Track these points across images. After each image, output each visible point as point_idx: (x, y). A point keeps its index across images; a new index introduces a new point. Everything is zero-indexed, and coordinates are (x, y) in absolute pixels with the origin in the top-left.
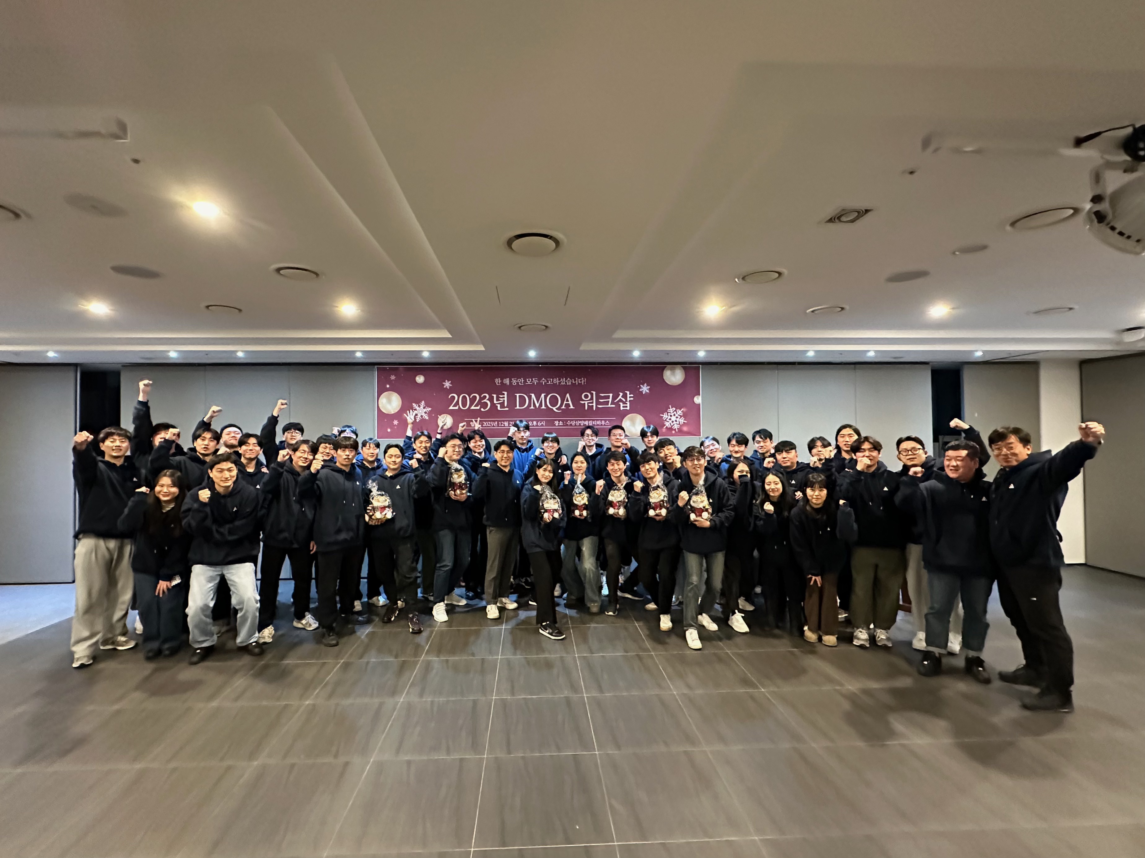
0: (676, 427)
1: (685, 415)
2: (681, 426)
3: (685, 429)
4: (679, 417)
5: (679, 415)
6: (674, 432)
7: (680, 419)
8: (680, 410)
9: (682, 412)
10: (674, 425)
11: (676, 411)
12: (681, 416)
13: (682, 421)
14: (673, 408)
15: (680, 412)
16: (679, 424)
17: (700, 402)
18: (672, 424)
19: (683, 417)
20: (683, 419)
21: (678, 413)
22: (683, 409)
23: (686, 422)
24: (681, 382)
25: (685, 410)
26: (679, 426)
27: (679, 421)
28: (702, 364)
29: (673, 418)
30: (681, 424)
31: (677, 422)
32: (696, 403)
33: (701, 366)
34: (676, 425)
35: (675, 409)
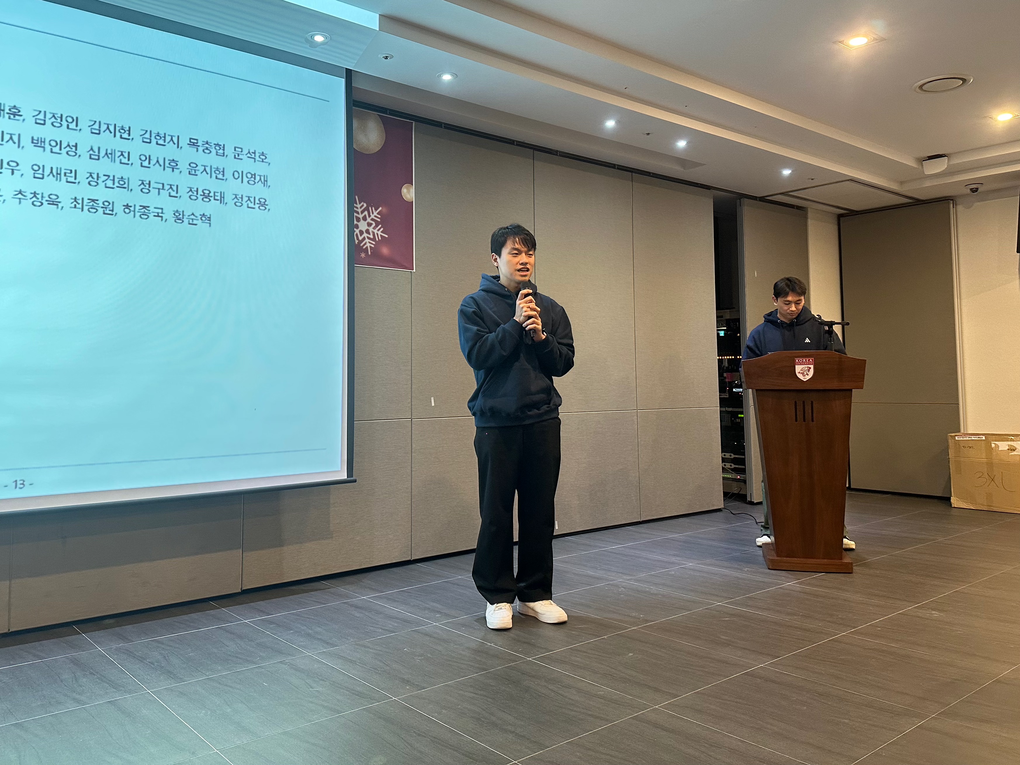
1: (383, 222)
2: (378, 243)
3: (385, 251)
4: (374, 225)
5: (372, 220)
6: (363, 255)
7: (374, 228)
9: (378, 214)
10: (364, 239)
11: (367, 209)
12: (377, 224)
13: (379, 233)
14: (362, 203)
15: (375, 214)
16: (374, 239)
17: (413, 198)
18: (360, 238)
19: (380, 226)
20: (382, 229)
21: (371, 214)
22: (380, 209)
23: (387, 236)
24: (377, 149)
25: (385, 210)
26: (374, 243)
27: (374, 233)
28: (415, 121)
29: (363, 226)
30: (377, 239)
31: (370, 234)
32: (406, 199)
33: (412, 122)
34: (367, 240)
35: (365, 205)
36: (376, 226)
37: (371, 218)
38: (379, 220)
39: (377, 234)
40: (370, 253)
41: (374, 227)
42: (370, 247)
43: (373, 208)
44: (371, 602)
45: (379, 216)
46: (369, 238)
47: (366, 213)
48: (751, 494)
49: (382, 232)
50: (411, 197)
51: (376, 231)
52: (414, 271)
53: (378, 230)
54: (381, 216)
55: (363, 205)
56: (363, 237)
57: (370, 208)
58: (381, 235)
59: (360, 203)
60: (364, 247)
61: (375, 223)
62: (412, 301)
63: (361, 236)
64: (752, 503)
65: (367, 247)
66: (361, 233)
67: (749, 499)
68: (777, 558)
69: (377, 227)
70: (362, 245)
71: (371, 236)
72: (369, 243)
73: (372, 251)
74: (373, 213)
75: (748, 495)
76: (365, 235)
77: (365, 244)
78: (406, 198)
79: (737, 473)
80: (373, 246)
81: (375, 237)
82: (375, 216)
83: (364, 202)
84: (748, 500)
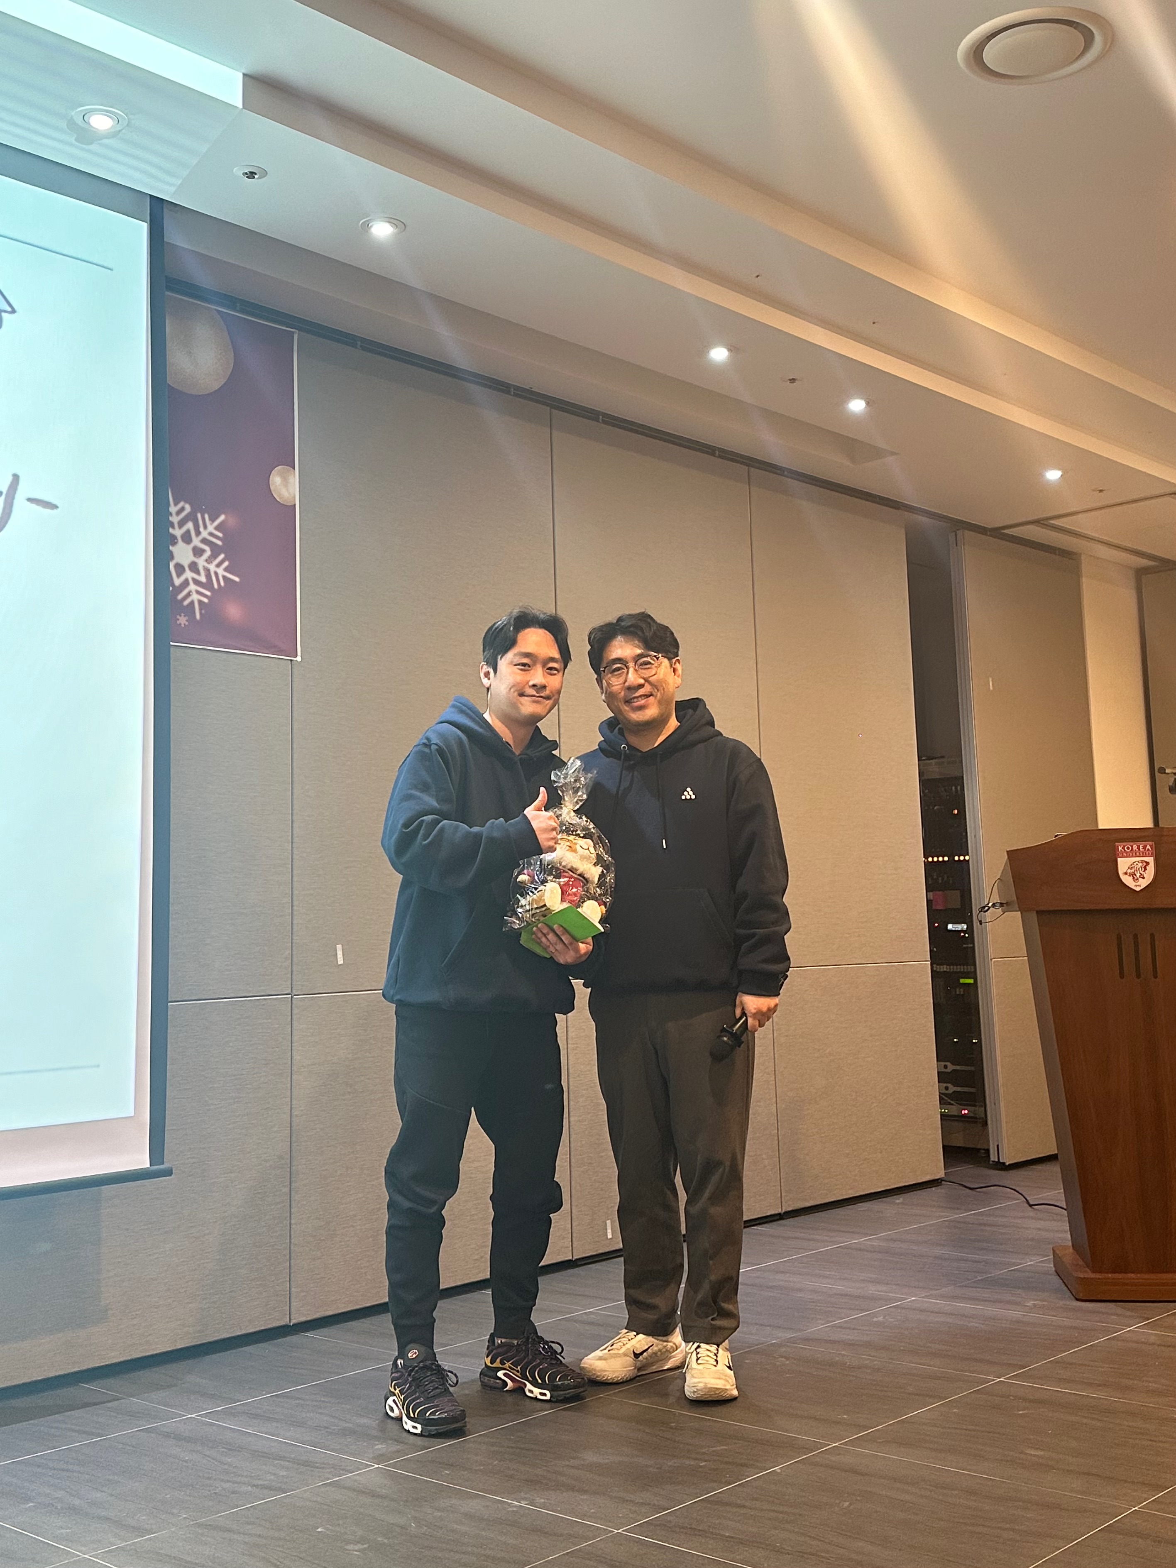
0: (195, 595)
1: (230, 547)
2: (218, 595)
3: (234, 611)
4: (208, 553)
5: (204, 541)
6: (183, 620)
7: (209, 561)
8: (212, 520)
9: (216, 528)
10: (186, 583)
11: (192, 517)
12: (216, 551)
13: (220, 570)
14: (181, 504)
15: (210, 529)
16: (208, 585)
17: (294, 497)
18: (177, 582)
19: (222, 556)
20: (226, 564)
21: (201, 529)
22: (222, 518)
23: (237, 579)
24: (216, 386)
25: (232, 522)
26: (208, 593)
27: (208, 571)
28: (300, 329)
29: (182, 554)
30: (216, 586)
31: (198, 573)
32: (280, 498)
33: (293, 333)
34: (192, 587)
35: (188, 508)
36: (214, 556)
37: (200, 538)
38: (219, 543)
39: (216, 574)
40: (198, 617)
41: (209, 557)
42: (200, 602)
43: (206, 516)
44: (212, 1424)
45: (220, 535)
46: (197, 582)
47: (190, 525)
48: (998, 1146)
49: (226, 570)
50: (289, 494)
51: (212, 567)
52: (299, 659)
53: (218, 566)
54: (223, 533)
55: (183, 509)
56: (182, 578)
57: (199, 516)
58: (224, 577)
59: (176, 504)
60: (186, 603)
61: (211, 550)
62: (295, 727)
63: (179, 576)
64: (1001, 1166)
65: (192, 603)
66: (180, 569)
67: (993, 1157)
68: (1093, 1276)
69: (215, 558)
70: (180, 597)
71: (203, 579)
72: (198, 592)
73: (203, 612)
74: (205, 527)
75: (991, 1151)
76: (189, 574)
77: (189, 594)
78: (279, 495)
79: (961, 1105)
80: (206, 600)
81: (212, 581)
82: (211, 534)
83: (186, 502)
84: (992, 1159)
